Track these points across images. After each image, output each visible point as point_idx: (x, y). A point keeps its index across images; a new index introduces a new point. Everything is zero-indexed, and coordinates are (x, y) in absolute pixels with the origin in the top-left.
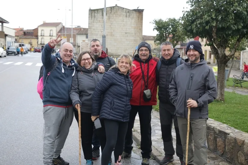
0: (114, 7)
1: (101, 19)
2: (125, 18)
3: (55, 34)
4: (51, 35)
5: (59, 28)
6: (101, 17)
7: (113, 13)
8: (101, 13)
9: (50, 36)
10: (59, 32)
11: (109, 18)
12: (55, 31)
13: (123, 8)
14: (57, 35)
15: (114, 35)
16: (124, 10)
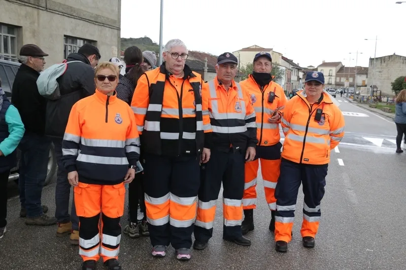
0: (392, 56)
1: (380, 66)
2: (402, 64)
3: (334, 74)
4: (331, 75)
5: (338, 68)
6: (380, 64)
7: (390, 60)
8: (380, 61)
9: (329, 76)
10: (338, 72)
11: (387, 65)
12: (334, 70)
13: (401, 56)
14: (336, 74)
15: (390, 79)
16: (402, 58)
